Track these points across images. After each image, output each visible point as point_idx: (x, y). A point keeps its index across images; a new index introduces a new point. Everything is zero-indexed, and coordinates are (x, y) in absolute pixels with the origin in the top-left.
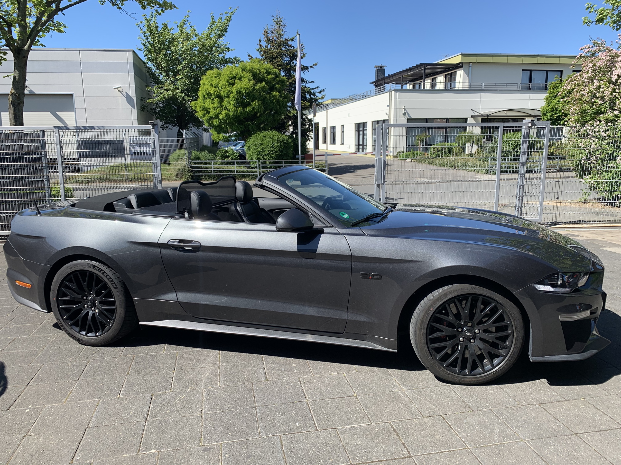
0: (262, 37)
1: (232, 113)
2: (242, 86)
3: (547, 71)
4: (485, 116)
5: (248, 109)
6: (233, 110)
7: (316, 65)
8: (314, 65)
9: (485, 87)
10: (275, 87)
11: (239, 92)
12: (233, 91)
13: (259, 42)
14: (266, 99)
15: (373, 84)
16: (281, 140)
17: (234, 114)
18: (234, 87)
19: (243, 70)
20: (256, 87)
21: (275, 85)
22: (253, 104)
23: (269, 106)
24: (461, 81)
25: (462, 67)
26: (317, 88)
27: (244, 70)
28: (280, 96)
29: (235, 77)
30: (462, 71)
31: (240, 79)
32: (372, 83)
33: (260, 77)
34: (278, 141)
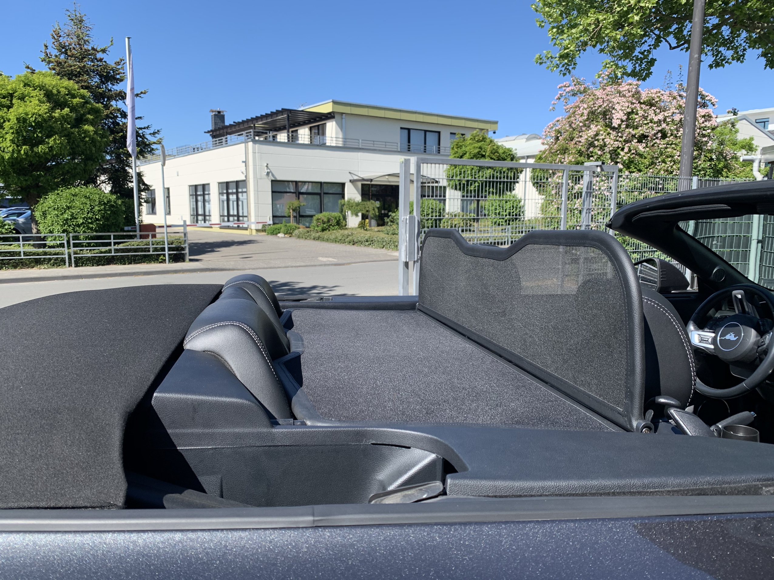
0: (50, 42)
1: (9, 154)
2: (29, 109)
3: (426, 131)
4: (367, 180)
5: (40, 149)
6: (11, 149)
7: (145, 93)
8: (142, 93)
9: (363, 144)
10: (84, 118)
11: (21, 120)
12: (11, 117)
13: (44, 48)
14: (72, 135)
15: (209, 134)
16: (106, 201)
17: (12, 155)
18: (11, 110)
19: (26, 85)
20: (53, 114)
21: (84, 115)
22: (51, 141)
23: (78, 146)
24: (334, 136)
25: (333, 117)
26: (148, 127)
27: (29, 85)
28: (96, 132)
29: (11, 95)
30: (334, 123)
31: (22, 98)
32: (208, 132)
33: (59, 100)
34: (100, 202)
